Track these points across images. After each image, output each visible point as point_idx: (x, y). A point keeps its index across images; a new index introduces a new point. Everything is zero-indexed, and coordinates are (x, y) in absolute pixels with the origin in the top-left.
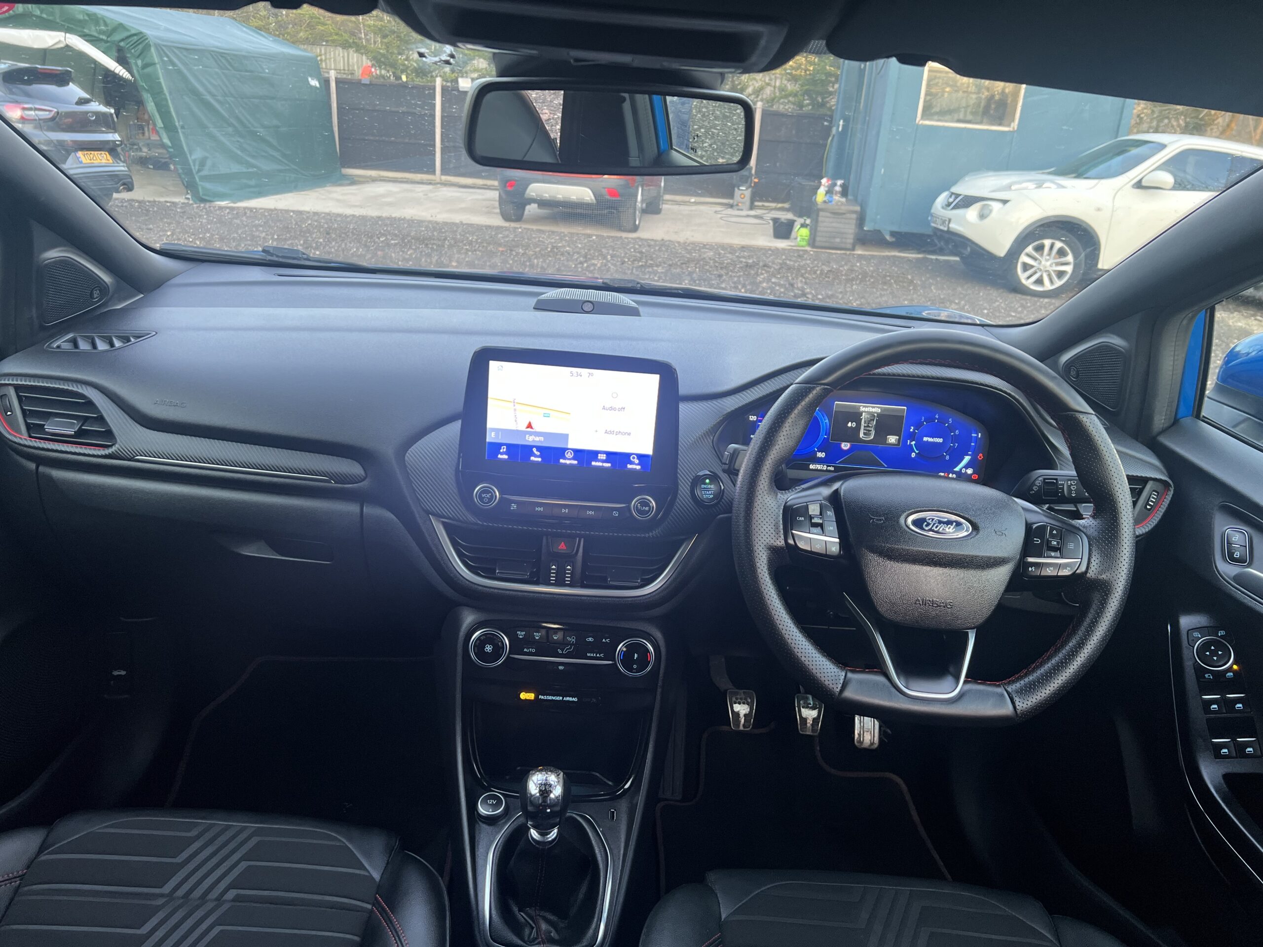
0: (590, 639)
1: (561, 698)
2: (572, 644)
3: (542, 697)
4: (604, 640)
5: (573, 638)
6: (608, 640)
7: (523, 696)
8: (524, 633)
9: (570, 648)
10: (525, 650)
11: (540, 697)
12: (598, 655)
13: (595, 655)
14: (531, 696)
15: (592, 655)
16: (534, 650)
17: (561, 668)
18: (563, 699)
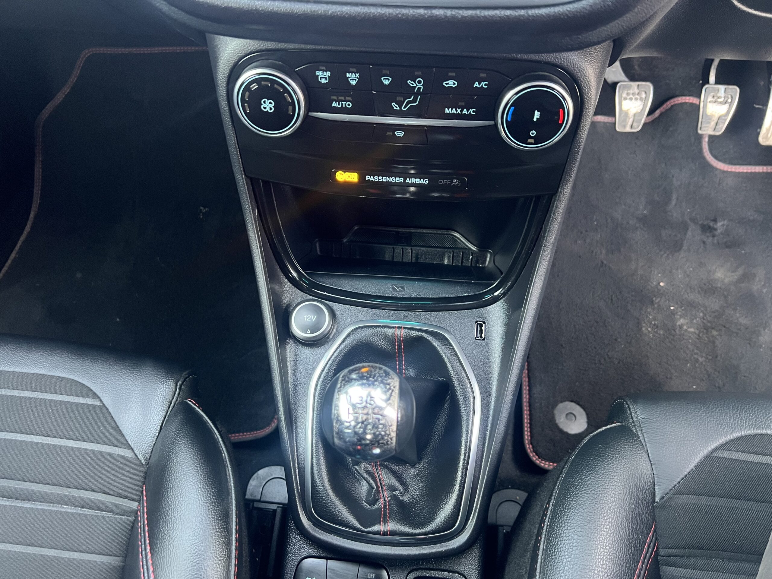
0: (451, 83)
1: (401, 180)
2: (418, 93)
3: (371, 178)
4: (476, 84)
5: (419, 82)
6: (483, 84)
7: (342, 176)
8: (329, 73)
9: (414, 101)
10: (334, 104)
11: (368, 178)
12: (465, 111)
13: (459, 111)
14: (352, 177)
15: (454, 111)
16: (349, 105)
17: (399, 134)
18: (405, 180)
